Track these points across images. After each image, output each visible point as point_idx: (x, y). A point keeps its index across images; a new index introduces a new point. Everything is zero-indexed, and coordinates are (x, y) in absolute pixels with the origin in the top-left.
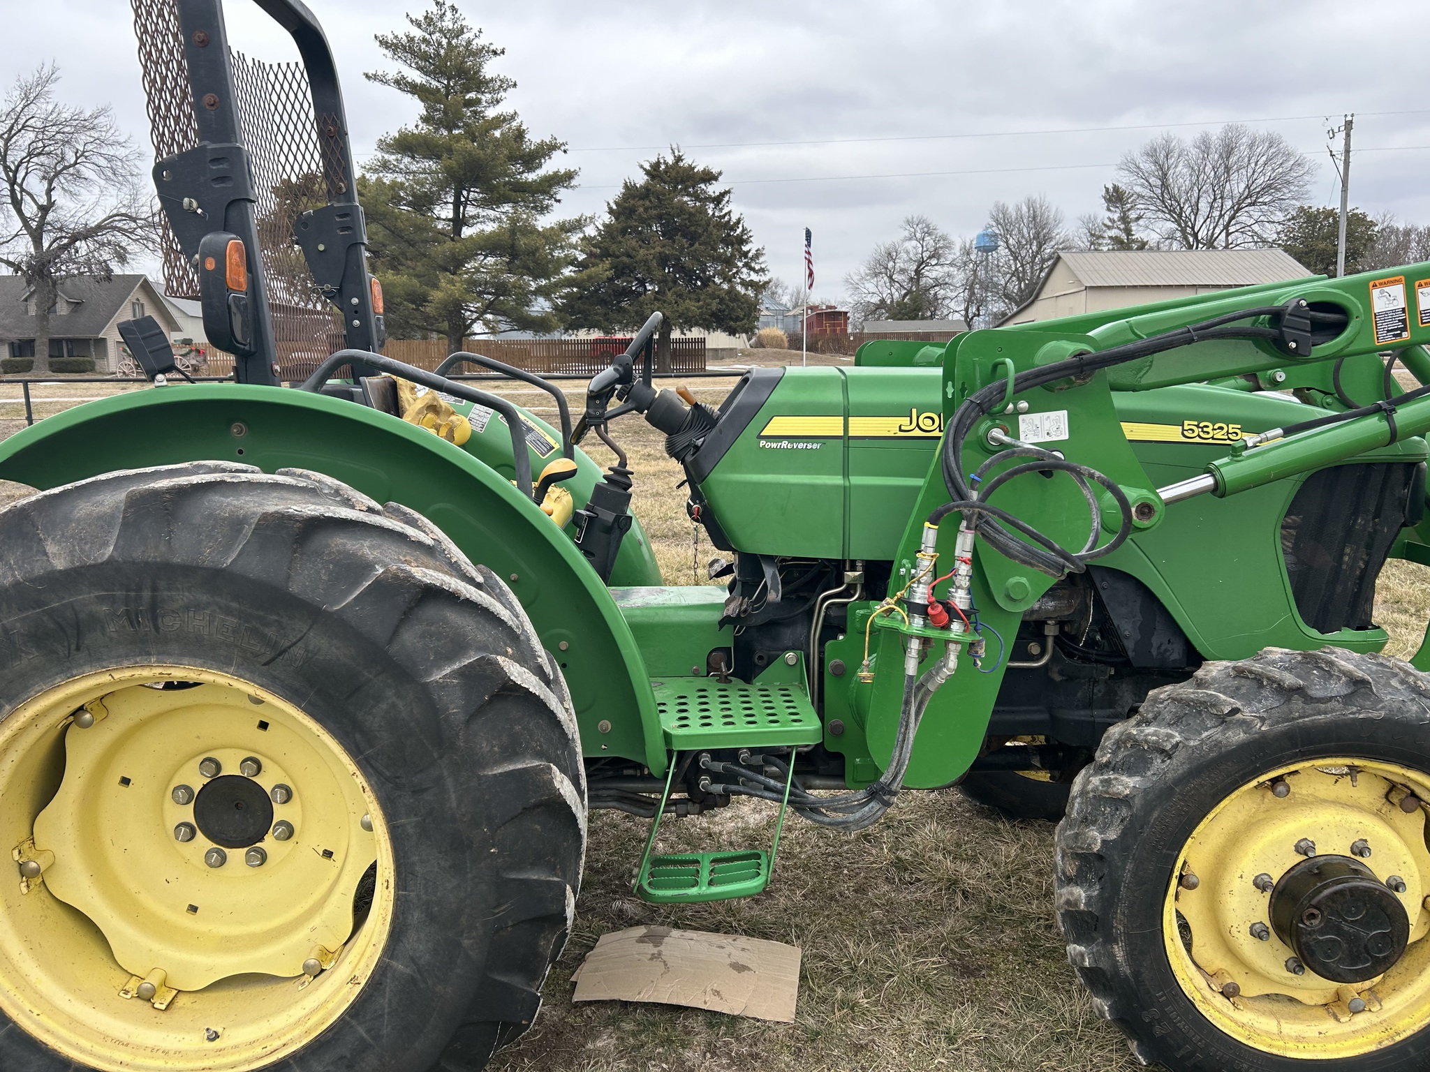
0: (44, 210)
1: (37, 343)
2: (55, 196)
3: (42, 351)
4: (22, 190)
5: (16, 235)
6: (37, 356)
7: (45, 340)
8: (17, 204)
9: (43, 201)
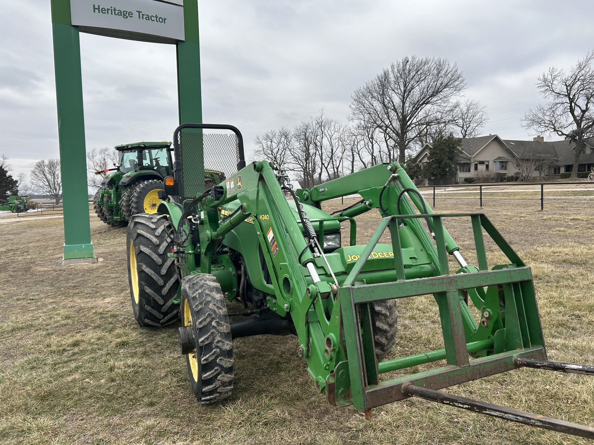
0: (584, 112)
1: (574, 166)
2: (589, 105)
3: (575, 169)
4: (575, 104)
5: (571, 124)
6: (573, 172)
7: (577, 165)
8: (572, 111)
9: (584, 108)
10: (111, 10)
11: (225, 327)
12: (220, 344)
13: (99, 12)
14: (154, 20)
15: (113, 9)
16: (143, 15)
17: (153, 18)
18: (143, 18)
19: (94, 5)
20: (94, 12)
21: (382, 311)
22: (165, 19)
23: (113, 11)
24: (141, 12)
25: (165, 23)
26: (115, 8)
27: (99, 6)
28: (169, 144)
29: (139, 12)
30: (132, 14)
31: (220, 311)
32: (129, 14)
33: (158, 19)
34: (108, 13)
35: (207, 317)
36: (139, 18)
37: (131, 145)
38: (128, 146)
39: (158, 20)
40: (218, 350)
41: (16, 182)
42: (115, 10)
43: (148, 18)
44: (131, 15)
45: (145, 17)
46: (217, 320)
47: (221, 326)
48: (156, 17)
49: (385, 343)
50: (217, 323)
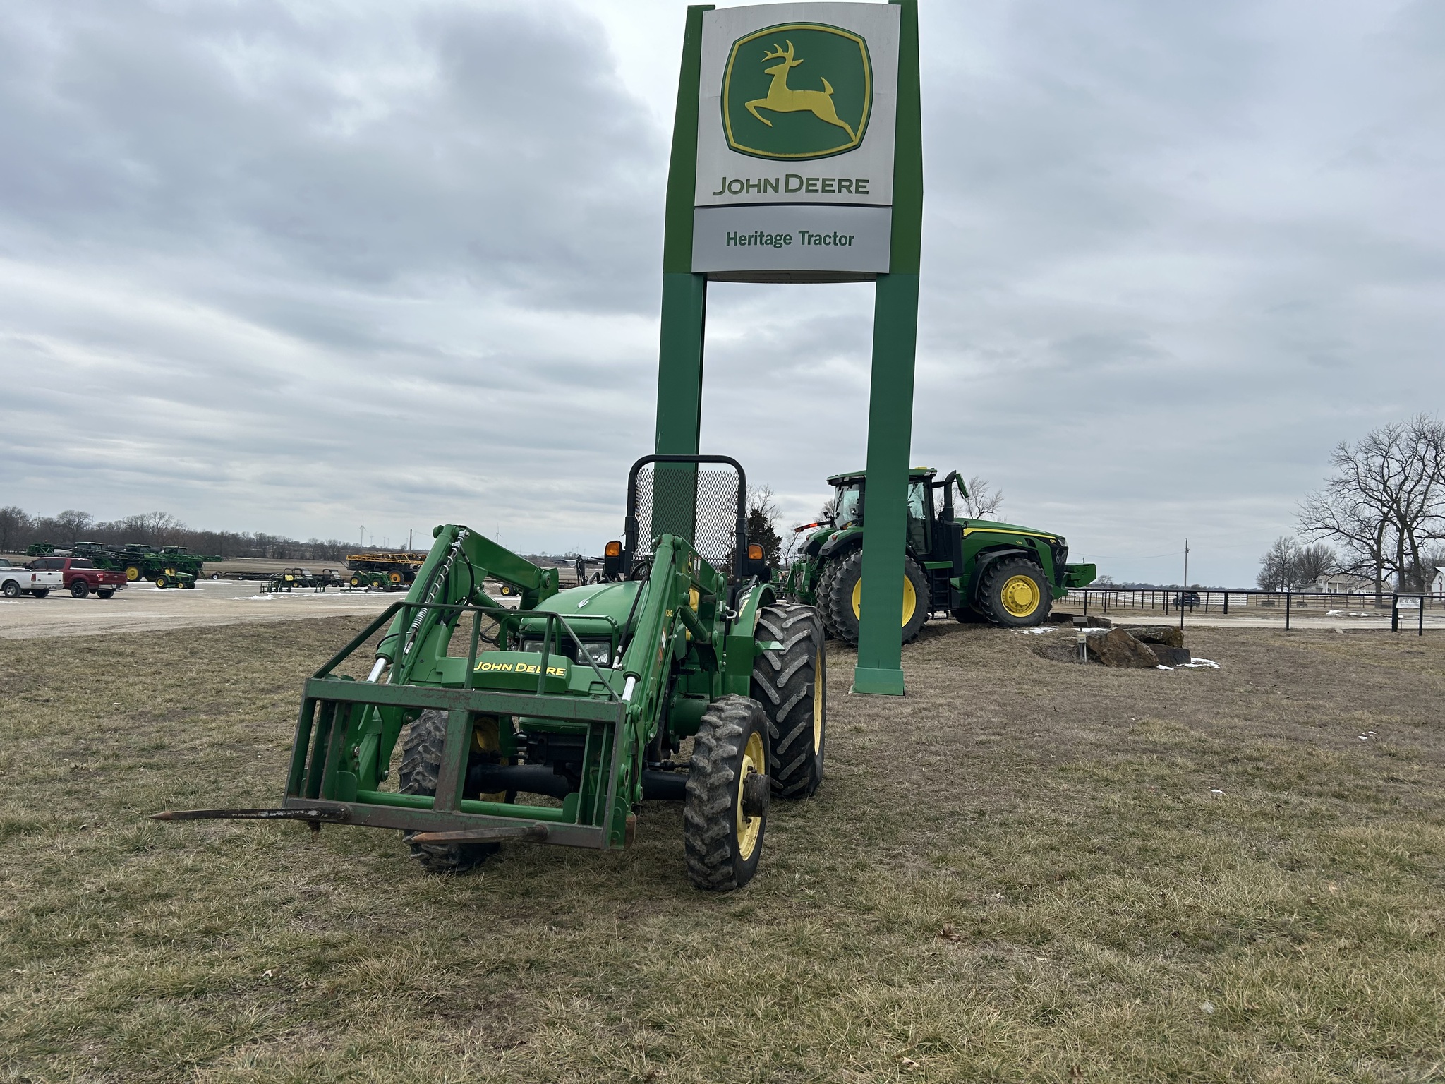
10: (756, 236)
11: (433, 755)
12: (419, 778)
13: (735, 244)
14: (830, 243)
15: (758, 234)
16: (810, 237)
17: (828, 240)
18: (809, 243)
19: (729, 233)
20: (728, 244)
21: (695, 790)
22: (851, 238)
23: (759, 239)
24: (807, 232)
25: (850, 245)
26: (761, 233)
27: (736, 233)
28: (927, 474)
29: (803, 233)
30: (791, 239)
31: (438, 733)
32: (785, 239)
33: (838, 239)
34: (749, 244)
35: (416, 737)
36: (803, 243)
37: (850, 475)
38: (844, 478)
39: (837, 242)
40: (416, 785)
41: (780, 539)
42: (761, 236)
43: (820, 240)
44: (787, 241)
45: (813, 240)
46: (427, 744)
47: (429, 754)
48: (835, 236)
49: (701, 850)
50: (425, 747)
